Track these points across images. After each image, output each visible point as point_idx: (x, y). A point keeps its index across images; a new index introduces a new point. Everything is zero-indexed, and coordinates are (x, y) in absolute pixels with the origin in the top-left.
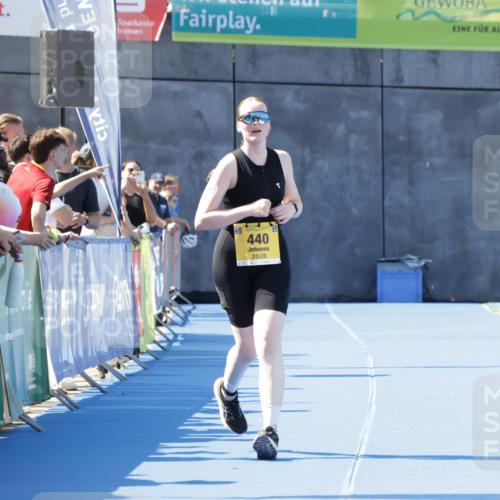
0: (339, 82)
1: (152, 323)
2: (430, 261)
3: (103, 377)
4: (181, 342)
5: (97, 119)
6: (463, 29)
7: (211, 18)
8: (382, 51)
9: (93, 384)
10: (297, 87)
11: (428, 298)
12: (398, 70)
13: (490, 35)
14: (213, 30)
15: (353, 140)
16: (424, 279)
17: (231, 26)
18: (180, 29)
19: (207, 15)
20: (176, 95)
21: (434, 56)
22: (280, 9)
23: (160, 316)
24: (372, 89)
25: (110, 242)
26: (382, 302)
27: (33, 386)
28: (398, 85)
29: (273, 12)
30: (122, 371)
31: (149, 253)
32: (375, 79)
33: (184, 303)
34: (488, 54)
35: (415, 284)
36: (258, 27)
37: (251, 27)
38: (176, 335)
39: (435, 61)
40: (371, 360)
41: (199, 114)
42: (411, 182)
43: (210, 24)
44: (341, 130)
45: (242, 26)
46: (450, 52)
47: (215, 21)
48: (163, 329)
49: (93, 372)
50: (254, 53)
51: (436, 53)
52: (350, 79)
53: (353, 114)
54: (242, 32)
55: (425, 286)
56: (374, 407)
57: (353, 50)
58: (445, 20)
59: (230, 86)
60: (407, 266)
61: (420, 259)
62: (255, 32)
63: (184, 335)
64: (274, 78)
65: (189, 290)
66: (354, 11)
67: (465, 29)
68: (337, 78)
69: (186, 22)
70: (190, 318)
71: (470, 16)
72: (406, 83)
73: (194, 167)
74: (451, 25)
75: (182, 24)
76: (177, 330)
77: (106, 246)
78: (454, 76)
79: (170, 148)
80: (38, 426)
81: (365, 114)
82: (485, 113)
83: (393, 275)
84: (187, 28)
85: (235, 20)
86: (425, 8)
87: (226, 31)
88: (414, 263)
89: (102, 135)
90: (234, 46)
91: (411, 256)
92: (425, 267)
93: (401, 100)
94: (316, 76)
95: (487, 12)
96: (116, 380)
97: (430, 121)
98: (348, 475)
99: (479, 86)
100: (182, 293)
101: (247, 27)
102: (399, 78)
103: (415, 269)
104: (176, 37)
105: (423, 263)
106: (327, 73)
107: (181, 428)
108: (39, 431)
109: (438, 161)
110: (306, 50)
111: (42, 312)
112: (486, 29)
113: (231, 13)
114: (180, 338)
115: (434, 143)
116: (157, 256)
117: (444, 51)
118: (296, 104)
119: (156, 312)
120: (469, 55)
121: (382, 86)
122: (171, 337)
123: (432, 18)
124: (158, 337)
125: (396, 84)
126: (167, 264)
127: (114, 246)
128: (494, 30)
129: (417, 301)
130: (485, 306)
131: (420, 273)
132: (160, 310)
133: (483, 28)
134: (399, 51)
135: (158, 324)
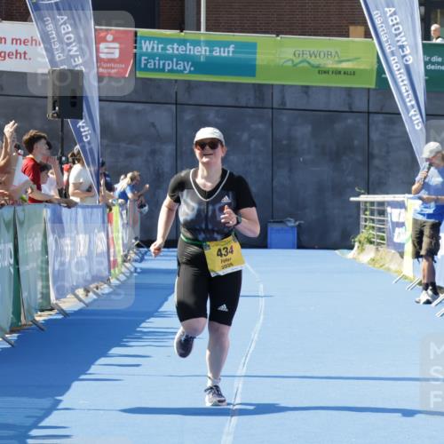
0: (244, 105)
1: (120, 260)
2: (302, 222)
3: (87, 295)
4: (139, 273)
5: (83, 127)
6: (325, 72)
7: (161, 62)
8: (272, 85)
9: (80, 300)
10: (217, 108)
11: (300, 246)
12: (283, 98)
13: (342, 76)
14: (163, 70)
15: (253, 143)
16: (298, 234)
17: (175, 68)
18: (141, 70)
19: (159, 60)
20: (138, 112)
21: (306, 90)
22: (206, 57)
23: (126, 256)
24: (266, 110)
25: (92, 207)
26: (271, 248)
27: (40, 301)
28: (283, 108)
29: (202, 59)
30: (99, 291)
31: (119, 215)
32: (267, 104)
33: (142, 247)
34: (341, 88)
35: (293, 237)
36: (192, 69)
37: (188, 69)
38: (136, 269)
39: (306, 93)
40: (261, 286)
41: (153, 125)
42: (290, 170)
43: (161, 67)
44: (245, 136)
45: (182, 68)
46: (316, 87)
47: (164, 64)
48: (128, 265)
49: (80, 292)
50: (189, 86)
51: (307, 87)
52: (252, 103)
53: (253, 126)
54: (181, 72)
55: (298, 238)
56: (262, 317)
57: (254, 84)
58: (313, 66)
59: (174, 107)
60: (287, 225)
61: (296, 221)
62: (190, 72)
63: (141, 269)
64: (202, 102)
65: (145, 239)
66: (255, 59)
67: (326, 72)
68: (243, 102)
69: (146, 65)
70: (146, 257)
71: (330, 64)
72: (288, 106)
73: (150, 159)
74: (317, 70)
75: (143, 66)
76: (137, 265)
77: (90, 210)
78: (319, 102)
79: (134, 147)
80: (43, 327)
81: (261, 126)
82: (338, 127)
83: (278, 231)
84: (146, 69)
85: (177, 64)
86: (300, 59)
87: (171, 71)
88: (292, 223)
89: (87, 138)
90: (176, 81)
91: (289, 219)
92: (299, 226)
93: (284, 118)
94: (230, 101)
95: (341, 62)
96: (95, 297)
97: (303, 131)
98: (243, 361)
99: (335, 109)
100: (141, 241)
101: (185, 69)
102: (283, 103)
103: (292, 227)
104: (139, 75)
105: (297, 223)
106: (237, 99)
107: (138, 329)
108: (42, 330)
109: (308, 157)
110: (224, 84)
111: (47, 253)
112: (340, 73)
113: (175, 60)
114: (139, 270)
115: (305, 146)
116: (124, 216)
117: (312, 87)
118: (217, 119)
119: (122, 253)
120: (329, 89)
121: (272, 108)
122: (133, 270)
123: (305, 64)
124: (124, 270)
125: (282, 107)
126: (131, 222)
127: (95, 210)
128: (345, 73)
129: (293, 248)
130: (337, 252)
131: (296, 229)
132: (126, 252)
133: (338, 72)
134: (283, 86)
135: (124, 261)
